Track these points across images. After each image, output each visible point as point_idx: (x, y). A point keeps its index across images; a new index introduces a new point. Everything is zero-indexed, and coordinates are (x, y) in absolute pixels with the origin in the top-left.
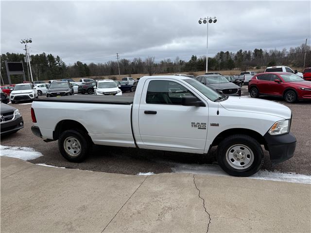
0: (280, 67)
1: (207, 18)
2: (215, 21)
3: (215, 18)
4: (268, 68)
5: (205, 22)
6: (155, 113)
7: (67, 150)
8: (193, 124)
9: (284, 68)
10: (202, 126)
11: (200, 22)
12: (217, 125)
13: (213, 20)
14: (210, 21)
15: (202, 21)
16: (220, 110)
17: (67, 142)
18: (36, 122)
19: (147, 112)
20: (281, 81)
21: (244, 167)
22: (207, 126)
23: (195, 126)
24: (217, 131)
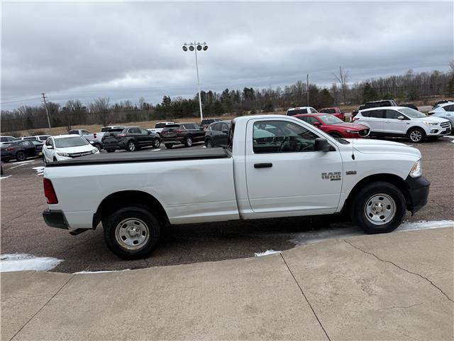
1: (193, 43)
2: (206, 48)
3: (205, 44)
4: (289, 110)
5: (192, 48)
6: (270, 165)
7: (121, 242)
8: (324, 176)
9: (308, 108)
10: (335, 177)
11: (185, 49)
12: (355, 173)
13: (203, 46)
14: (199, 48)
15: (188, 47)
16: (356, 154)
17: (121, 229)
18: (56, 202)
19: (258, 166)
20: (321, 124)
21: (384, 221)
22: (341, 175)
23: (327, 177)
24: (355, 180)
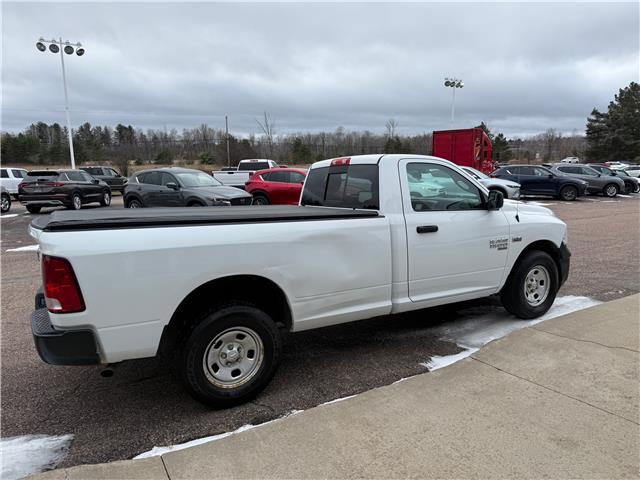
0: (264, 161)
1: (58, 40)
2: (81, 52)
3: (79, 45)
4: (243, 161)
5: (54, 49)
8: (492, 244)
9: (270, 162)
10: (502, 246)
11: (41, 47)
12: (521, 239)
13: (75, 48)
14: (69, 50)
15: (47, 45)
17: (212, 350)
21: (538, 301)
23: (495, 246)
